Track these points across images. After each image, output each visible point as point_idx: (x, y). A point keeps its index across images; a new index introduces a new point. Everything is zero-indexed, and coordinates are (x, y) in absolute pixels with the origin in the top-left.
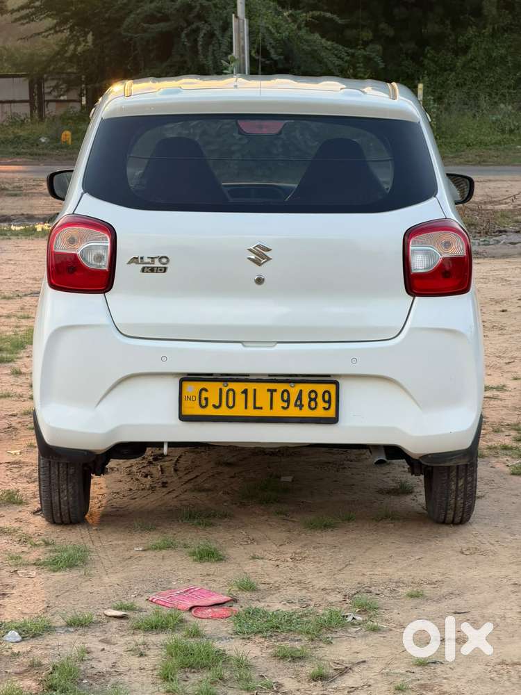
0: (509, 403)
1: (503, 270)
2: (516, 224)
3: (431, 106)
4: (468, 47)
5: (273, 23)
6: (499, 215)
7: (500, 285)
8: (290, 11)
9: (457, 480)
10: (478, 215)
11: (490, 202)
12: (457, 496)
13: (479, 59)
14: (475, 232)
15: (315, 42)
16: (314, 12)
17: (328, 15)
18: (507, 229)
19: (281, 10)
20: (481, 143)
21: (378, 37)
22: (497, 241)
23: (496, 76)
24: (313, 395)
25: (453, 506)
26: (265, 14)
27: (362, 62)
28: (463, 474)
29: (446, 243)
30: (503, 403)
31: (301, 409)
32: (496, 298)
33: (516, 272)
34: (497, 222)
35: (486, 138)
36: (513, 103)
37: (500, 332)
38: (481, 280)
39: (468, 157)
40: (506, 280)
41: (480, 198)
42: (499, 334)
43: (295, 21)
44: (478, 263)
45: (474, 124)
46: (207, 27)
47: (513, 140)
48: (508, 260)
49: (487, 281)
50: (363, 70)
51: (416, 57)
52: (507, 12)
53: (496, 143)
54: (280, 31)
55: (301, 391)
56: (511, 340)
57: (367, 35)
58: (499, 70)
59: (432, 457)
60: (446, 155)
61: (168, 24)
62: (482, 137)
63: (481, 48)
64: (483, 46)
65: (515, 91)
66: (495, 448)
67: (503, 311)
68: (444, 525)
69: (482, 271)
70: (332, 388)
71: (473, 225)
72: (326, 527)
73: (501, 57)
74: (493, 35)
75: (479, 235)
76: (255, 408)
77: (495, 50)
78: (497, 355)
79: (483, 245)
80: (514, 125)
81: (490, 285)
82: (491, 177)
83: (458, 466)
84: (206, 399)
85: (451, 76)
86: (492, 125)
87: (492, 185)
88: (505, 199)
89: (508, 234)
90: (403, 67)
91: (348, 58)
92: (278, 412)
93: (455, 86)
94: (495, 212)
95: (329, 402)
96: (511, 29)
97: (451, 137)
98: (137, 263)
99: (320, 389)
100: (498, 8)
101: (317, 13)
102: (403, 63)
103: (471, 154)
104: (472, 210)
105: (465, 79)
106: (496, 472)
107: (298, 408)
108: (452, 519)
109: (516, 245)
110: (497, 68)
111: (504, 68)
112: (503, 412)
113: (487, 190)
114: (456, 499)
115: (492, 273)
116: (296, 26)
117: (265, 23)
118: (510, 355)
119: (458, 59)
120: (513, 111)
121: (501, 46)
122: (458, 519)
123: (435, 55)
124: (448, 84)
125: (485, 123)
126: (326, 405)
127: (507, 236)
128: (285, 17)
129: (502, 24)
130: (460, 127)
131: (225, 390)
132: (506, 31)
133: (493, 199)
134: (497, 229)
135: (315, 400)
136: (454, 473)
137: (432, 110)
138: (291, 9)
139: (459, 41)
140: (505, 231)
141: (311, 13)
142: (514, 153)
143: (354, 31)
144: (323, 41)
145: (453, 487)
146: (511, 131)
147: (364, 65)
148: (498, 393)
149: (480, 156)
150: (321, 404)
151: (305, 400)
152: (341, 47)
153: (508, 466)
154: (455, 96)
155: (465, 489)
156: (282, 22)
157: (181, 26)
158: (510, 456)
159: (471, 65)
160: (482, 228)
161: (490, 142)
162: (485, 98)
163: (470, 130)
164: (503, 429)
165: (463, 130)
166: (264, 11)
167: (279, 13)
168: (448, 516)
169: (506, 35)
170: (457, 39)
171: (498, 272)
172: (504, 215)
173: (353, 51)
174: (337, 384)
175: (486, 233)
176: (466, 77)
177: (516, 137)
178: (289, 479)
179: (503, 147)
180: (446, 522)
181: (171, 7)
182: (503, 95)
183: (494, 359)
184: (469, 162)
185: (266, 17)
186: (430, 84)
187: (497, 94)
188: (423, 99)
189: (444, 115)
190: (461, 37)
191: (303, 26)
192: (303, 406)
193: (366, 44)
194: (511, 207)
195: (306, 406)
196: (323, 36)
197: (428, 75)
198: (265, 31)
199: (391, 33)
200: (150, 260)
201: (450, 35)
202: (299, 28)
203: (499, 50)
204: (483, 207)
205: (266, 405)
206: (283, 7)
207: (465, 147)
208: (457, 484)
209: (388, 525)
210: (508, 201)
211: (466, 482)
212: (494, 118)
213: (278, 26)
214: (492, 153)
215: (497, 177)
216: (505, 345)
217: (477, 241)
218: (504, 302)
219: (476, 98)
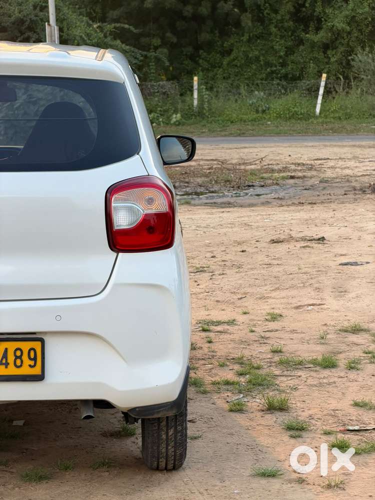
0: (236, 337)
1: (248, 216)
2: (262, 180)
3: (204, 93)
4: (231, 50)
5: (86, 32)
6: (249, 173)
7: (243, 229)
8: (98, 24)
9: (167, 430)
10: (233, 174)
11: (244, 164)
12: (167, 445)
13: (240, 59)
14: (230, 187)
15: (117, 46)
16: (116, 24)
17: (126, 26)
18: (254, 184)
19: (91, 23)
20: (241, 120)
21: (164, 44)
22: (246, 193)
23: (252, 71)
24: (18, 353)
25: (165, 454)
26: (79, 26)
27: (154, 62)
28: (173, 424)
29: (151, 199)
30: (231, 337)
31: (6, 367)
32: (238, 240)
33: (258, 218)
34: (247, 179)
35: (245, 116)
36: (265, 91)
37: (237, 270)
38: (229, 225)
39: (232, 131)
40: (248, 225)
41: (236, 161)
42: (237, 272)
43: (102, 31)
44: (229, 212)
45: (236, 106)
46: (35, 36)
47: (265, 118)
48: (252, 208)
49: (233, 226)
50: (154, 67)
51: (193, 58)
52: (259, 24)
53: (252, 120)
54: (91, 39)
55: (6, 349)
56: (246, 277)
57: (156, 41)
58: (254, 67)
59: (139, 410)
60: (215, 129)
61: (6, 34)
62: (242, 116)
63: (241, 50)
64: (242, 49)
65: (266, 82)
66: (219, 383)
67: (243, 251)
68: (157, 472)
69: (230, 218)
70: (37, 345)
71: (228, 181)
72: (41, 478)
73: (256, 57)
74: (249, 41)
75: (232, 189)
77: (251, 53)
78: (232, 291)
79: (235, 197)
80: (265, 107)
81: (235, 229)
82: (247, 145)
83: (167, 417)
85: (219, 72)
86: (249, 107)
87: (246, 150)
88: (255, 161)
89: (255, 188)
90: (184, 65)
91: (142, 58)
93: (222, 78)
94: (246, 171)
95: (35, 359)
96: (263, 36)
97: (219, 116)
99: (26, 346)
100: (252, 21)
101: (118, 25)
102: (184, 62)
103: (234, 128)
104: (228, 170)
105: (230, 74)
106: (217, 409)
107: (4, 367)
108: (164, 466)
109: (260, 197)
110: (253, 65)
111: (258, 65)
112: (230, 346)
113: (241, 154)
114: (167, 448)
115: (238, 219)
116: (103, 35)
117: (80, 33)
118: (243, 291)
119: (224, 59)
120: (265, 96)
121: (256, 49)
122: (170, 466)
123: (207, 56)
124: (217, 78)
125: (244, 105)
126: (32, 363)
127: (254, 189)
128: (95, 29)
129: (255, 33)
130: (225, 109)
132: (258, 38)
133: (246, 161)
134: (247, 184)
135: (20, 357)
136: (164, 423)
137: (205, 96)
138: (99, 22)
139: (225, 45)
140: (253, 186)
141: (113, 25)
142: (266, 127)
143: (148, 38)
144: (123, 46)
145: (164, 437)
146: (264, 111)
147: (155, 64)
148: (228, 327)
149: (240, 130)
150: (27, 362)
151: (11, 358)
152: (136, 50)
153: (227, 402)
154: (222, 86)
155: (176, 437)
156: (92, 32)
157: (16, 36)
158: (230, 391)
159: (234, 63)
160: (235, 183)
161: (248, 119)
162: (244, 87)
163: (234, 111)
164: (228, 363)
165: (228, 111)
166: (78, 23)
167: (90, 25)
168: (160, 463)
169: (259, 41)
170: (223, 45)
171: (243, 219)
172: (253, 173)
173: (145, 53)
174: (42, 341)
175: (239, 187)
176: (230, 72)
177: (267, 116)
178: (20, 423)
179: (257, 123)
180: (160, 469)
181: (8, 22)
182: (257, 85)
183: (229, 295)
184: (232, 134)
185: (80, 28)
186: (203, 77)
187: (253, 84)
188: (198, 88)
189: (214, 101)
190: (226, 43)
191: (108, 34)
192: (8, 364)
193: (156, 48)
194: (259, 167)
195: (11, 365)
196: (123, 43)
197: (203, 71)
198: (79, 38)
199: (175, 40)
201: (218, 41)
202: (105, 37)
203: (254, 52)
204: (238, 167)
206: (93, 21)
207: (229, 123)
208: (167, 433)
209: (103, 474)
210: (257, 162)
211: (176, 432)
212: (251, 102)
213: (90, 35)
214: (250, 127)
215: (251, 145)
216: (240, 282)
217: (231, 194)
218: (245, 243)
219: (238, 87)
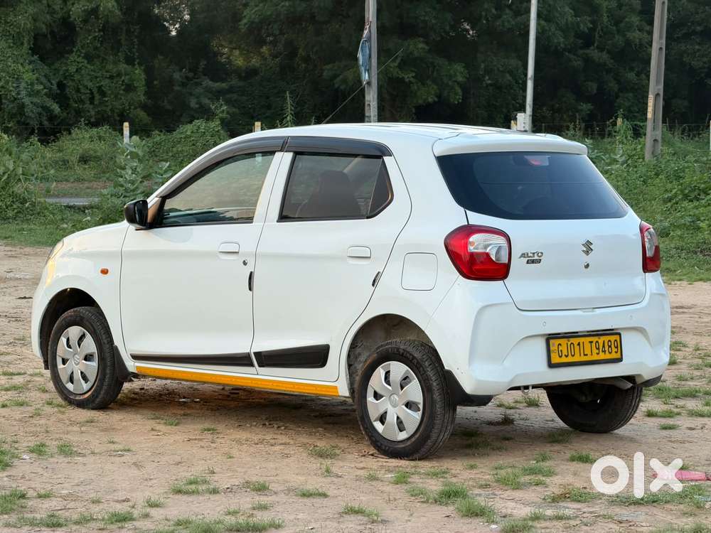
24: (609, 344)
55: (604, 341)
70: (617, 337)
76: (585, 355)
84: (561, 351)
92: (595, 357)
95: (617, 347)
98: (525, 257)
99: (613, 339)
107: (604, 353)
126: (616, 350)
131: (569, 343)
135: (611, 346)
150: (614, 350)
151: (606, 347)
174: (620, 334)
195: (607, 351)
200: (531, 255)
205: (589, 353)
